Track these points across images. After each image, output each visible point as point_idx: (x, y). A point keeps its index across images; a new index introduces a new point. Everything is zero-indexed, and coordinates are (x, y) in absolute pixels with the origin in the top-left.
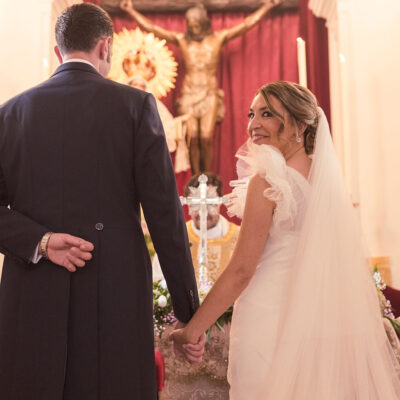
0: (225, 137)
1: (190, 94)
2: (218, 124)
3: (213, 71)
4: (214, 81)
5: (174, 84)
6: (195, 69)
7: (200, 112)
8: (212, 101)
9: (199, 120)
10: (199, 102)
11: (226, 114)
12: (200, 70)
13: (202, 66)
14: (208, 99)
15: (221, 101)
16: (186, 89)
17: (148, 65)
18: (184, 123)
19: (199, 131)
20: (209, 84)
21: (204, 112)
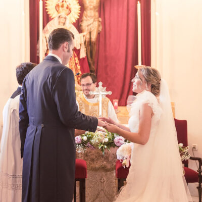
0: (102, 40)
1: (86, 20)
2: (99, 34)
3: (97, 9)
4: (97, 14)
5: (79, 16)
6: (88, 9)
7: (90, 29)
8: (96, 24)
9: (90, 33)
10: (90, 24)
11: (102, 29)
12: (91, 9)
13: (92, 7)
14: (94, 23)
15: (100, 23)
16: (84, 18)
17: (67, 8)
18: (84, 36)
19: (90, 38)
20: (95, 16)
21: (92, 29)
